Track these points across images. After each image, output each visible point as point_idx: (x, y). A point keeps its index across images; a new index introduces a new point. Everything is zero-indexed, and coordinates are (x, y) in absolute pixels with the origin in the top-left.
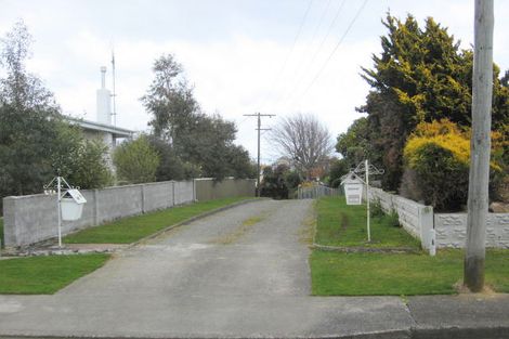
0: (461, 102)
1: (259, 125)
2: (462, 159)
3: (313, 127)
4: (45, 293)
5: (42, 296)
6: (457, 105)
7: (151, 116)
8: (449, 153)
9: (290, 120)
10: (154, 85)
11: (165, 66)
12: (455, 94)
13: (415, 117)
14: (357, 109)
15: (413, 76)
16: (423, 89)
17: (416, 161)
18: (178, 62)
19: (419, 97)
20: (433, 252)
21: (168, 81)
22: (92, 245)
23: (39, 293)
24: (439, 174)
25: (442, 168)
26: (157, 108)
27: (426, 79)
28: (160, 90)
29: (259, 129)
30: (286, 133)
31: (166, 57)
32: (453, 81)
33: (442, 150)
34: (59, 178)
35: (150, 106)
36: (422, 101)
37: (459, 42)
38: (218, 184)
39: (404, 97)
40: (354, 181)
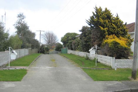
0: (115, 30)
1: (40, 34)
2: (122, 45)
3: (52, 35)
4: (18, 81)
5: (18, 82)
6: (114, 31)
7: (16, 30)
8: (119, 44)
9: (47, 33)
10: (18, 21)
11: (21, 16)
12: (114, 28)
13: (105, 34)
14: (79, 31)
15: (104, 23)
16: (107, 26)
17: (111, 45)
18: (24, 15)
19: (106, 28)
20: (116, 69)
21: (21, 20)
22: (19, 67)
23: (17, 81)
24: (117, 49)
25: (117, 47)
26: (18, 28)
27: (107, 24)
28: (19, 23)
29: (40, 35)
30: (46, 36)
31: (21, 14)
32: (113, 25)
33: (117, 43)
34: (10, 47)
35: (16, 27)
36: (107, 30)
37: (113, 15)
38: (33, 49)
39: (102, 28)
40: (93, 50)
